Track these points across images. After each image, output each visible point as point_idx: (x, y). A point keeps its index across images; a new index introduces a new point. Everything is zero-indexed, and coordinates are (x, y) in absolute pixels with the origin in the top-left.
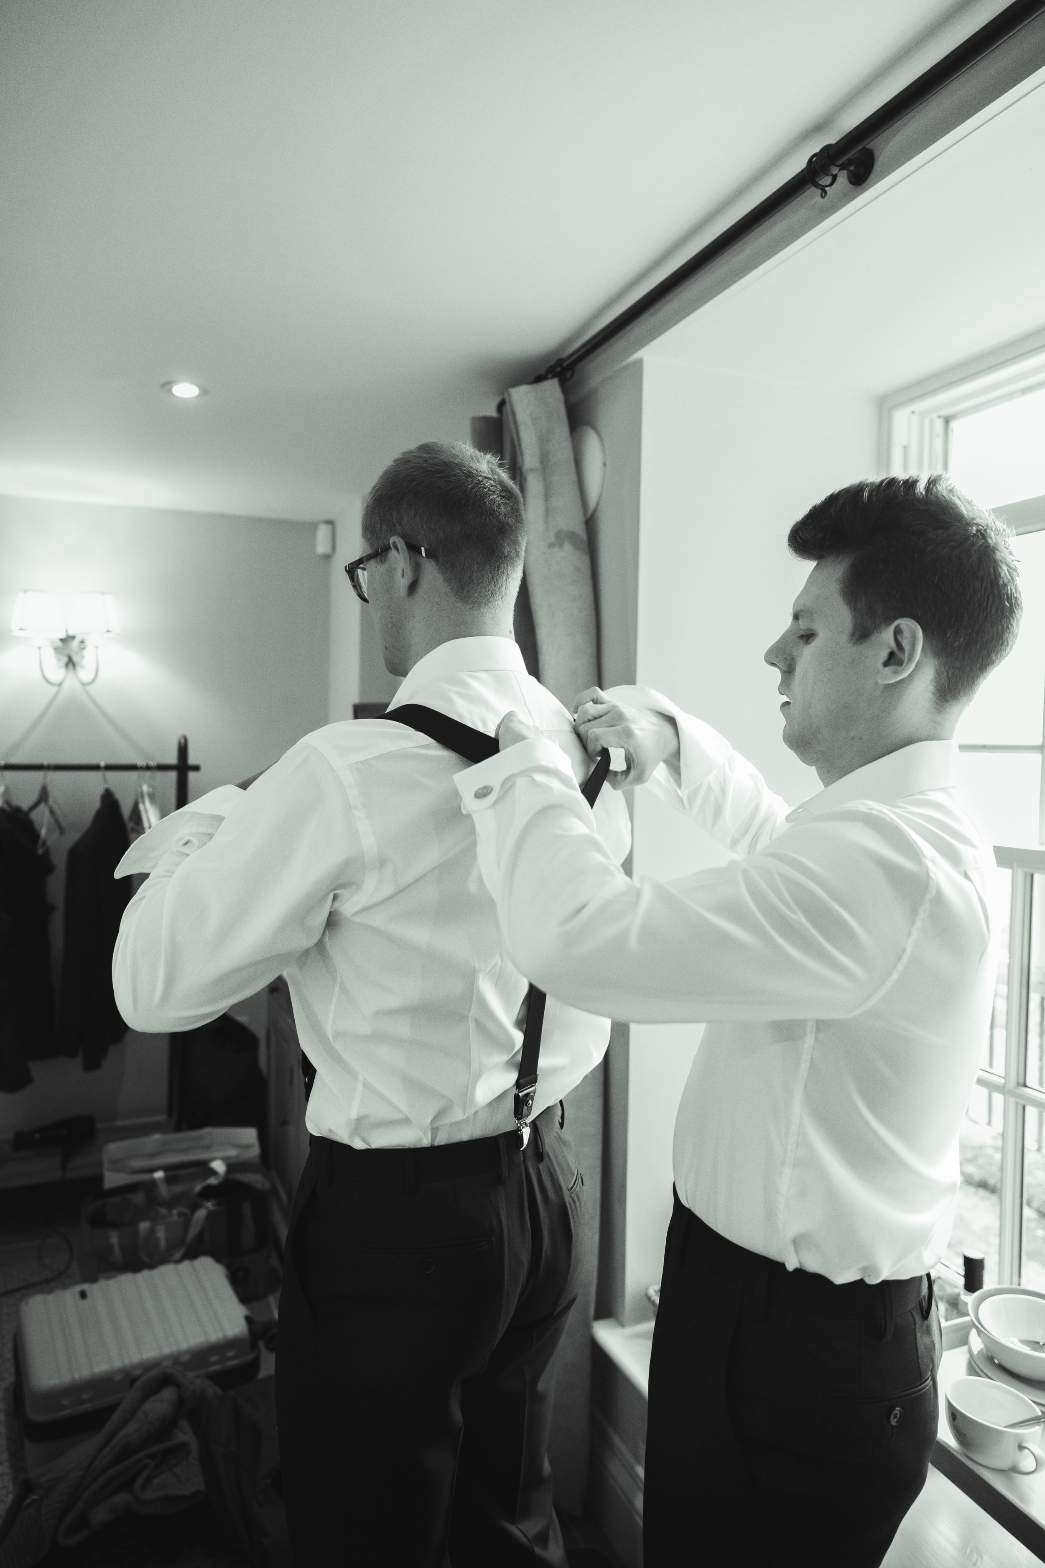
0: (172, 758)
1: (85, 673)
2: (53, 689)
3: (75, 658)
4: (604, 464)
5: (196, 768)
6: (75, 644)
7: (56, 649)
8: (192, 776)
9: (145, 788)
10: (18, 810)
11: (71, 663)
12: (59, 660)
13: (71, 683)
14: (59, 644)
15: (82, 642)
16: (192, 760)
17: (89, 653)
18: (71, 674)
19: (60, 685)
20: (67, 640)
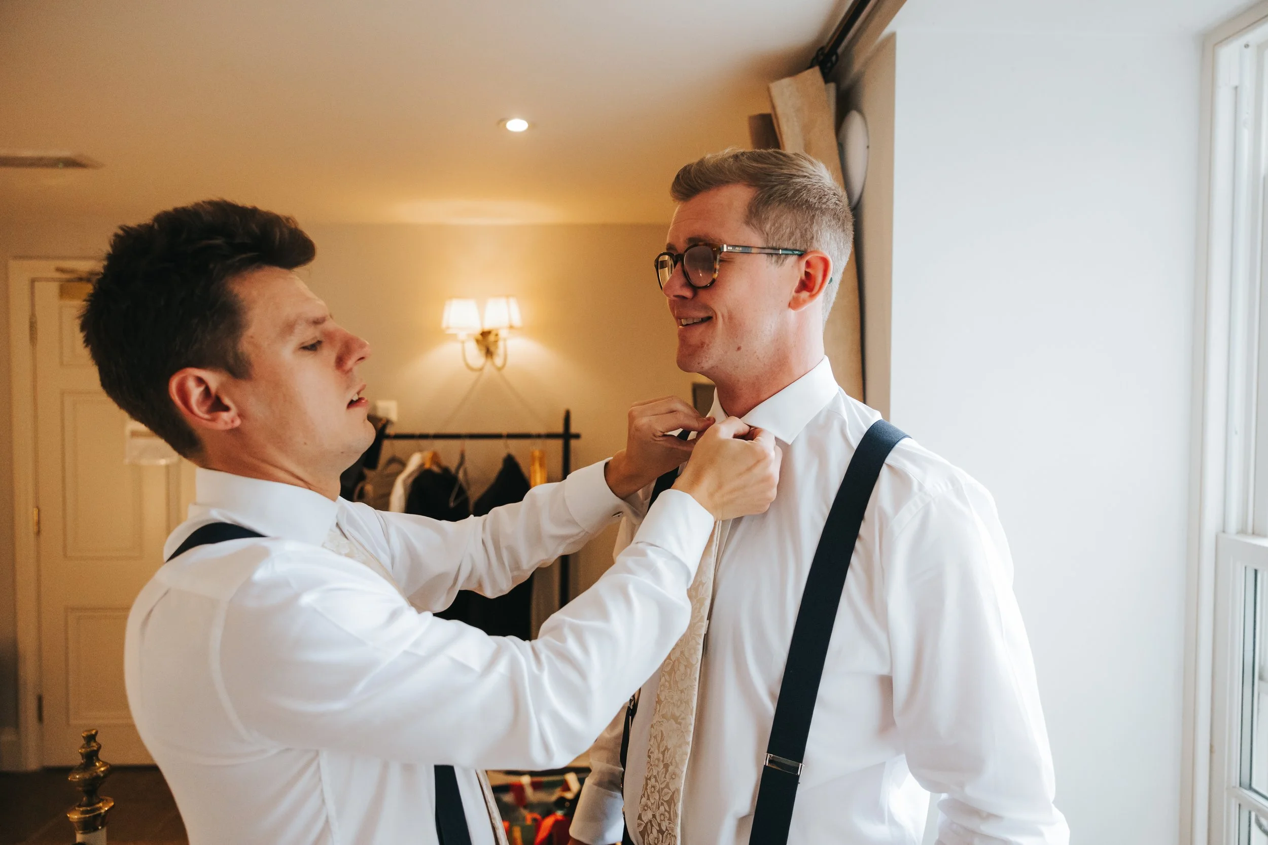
0: (559, 428)
1: (498, 361)
2: (477, 374)
3: (492, 349)
4: (868, 147)
5: (577, 436)
6: (491, 338)
7: (478, 341)
8: (573, 443)
9: (537, 454)
10: (446, 470)
11: (489, 353)
12: (480, 350)
13: (489, 369)
14: (480, 337)
15: (497, 335)
16: (574, 429)
17: (501, 344)
18: (489, 363)
19: (481, 369)
20: (485, 334)
